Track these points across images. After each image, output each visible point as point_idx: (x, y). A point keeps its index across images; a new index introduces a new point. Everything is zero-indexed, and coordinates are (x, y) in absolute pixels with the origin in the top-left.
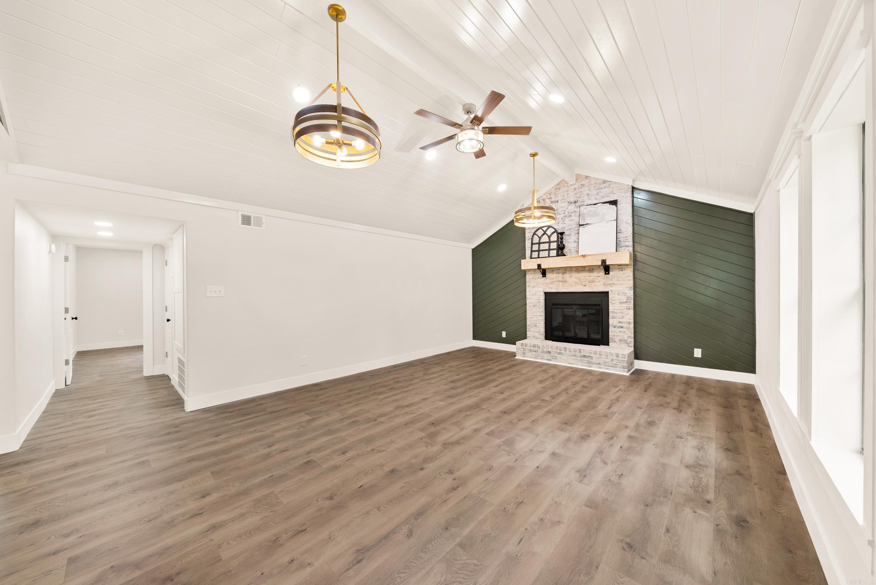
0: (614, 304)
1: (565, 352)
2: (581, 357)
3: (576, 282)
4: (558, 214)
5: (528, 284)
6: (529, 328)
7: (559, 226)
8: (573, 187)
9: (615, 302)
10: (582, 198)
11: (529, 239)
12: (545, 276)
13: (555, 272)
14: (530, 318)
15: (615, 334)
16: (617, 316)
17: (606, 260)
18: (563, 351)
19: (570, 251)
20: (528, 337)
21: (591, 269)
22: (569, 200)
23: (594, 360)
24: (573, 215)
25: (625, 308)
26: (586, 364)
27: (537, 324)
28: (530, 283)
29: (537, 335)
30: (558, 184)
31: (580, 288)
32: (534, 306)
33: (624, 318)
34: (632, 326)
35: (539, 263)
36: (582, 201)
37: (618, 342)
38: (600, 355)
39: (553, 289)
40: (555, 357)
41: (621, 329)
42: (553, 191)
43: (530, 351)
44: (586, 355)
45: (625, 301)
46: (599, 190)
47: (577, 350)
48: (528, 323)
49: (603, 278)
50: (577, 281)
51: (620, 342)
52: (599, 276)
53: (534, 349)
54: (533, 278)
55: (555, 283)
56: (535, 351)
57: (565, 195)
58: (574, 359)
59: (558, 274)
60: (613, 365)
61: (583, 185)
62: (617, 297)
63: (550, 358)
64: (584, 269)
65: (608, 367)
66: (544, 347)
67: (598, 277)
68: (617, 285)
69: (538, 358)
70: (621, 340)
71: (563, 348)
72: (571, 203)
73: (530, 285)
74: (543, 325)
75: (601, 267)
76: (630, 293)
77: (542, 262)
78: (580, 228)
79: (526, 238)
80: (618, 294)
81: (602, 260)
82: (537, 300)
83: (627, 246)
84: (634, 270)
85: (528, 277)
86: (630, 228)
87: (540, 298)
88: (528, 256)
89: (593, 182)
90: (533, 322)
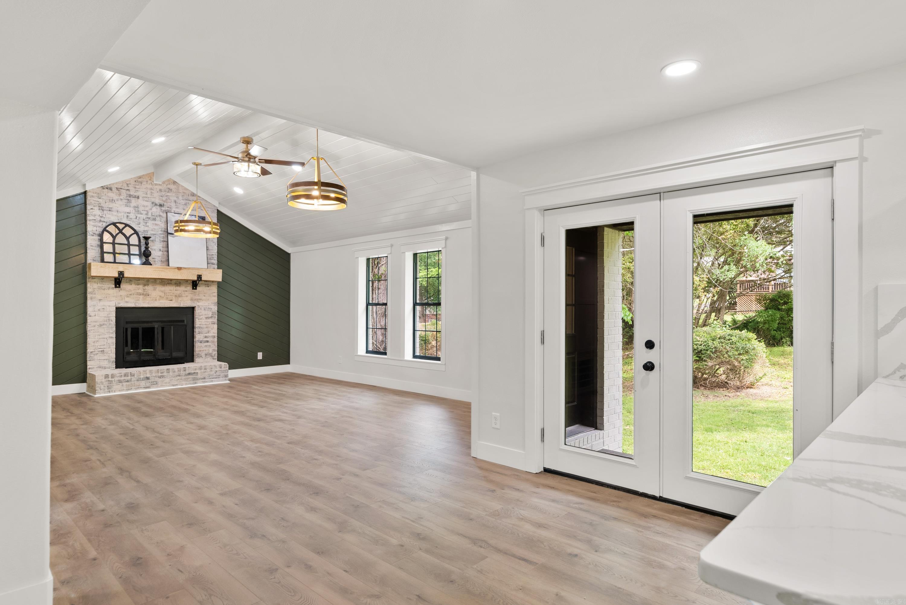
0: (201, 319)
1: (168, 374)
2: (186, 375)
3: (160, 296)
4: (139, 212)
5: (91, 296)
6: (92, 356)
7: (140, 227)
8: (159, 187)
9: (201, 317)
10: (169, 204)
11: (93, 234)
12: (119, 287)
13: (133, 283)
14: (94, 342)
15: (201, 349)
16: (203, 331)
17: (201, 275)
18: (165, 374)
19: (154, 260)
20: (90, 368)
21: (178, 283)
22: (153, 200)
23: (199, 376)
24: (158, 219)
25: (211, 323)
26: (191, 382)
27: (104, 349)
28: (95, 294)
29: (105, 363)
30: (140, 177)
31: (165, 303)
32: (101, 325)
33: (210, 333)
34: (216, 339)
35: (121, 270)
36: (169, 206)
37: (203, 356)
38: (205, 369)
39: (130, 303)
40: (155, 383)
41: (206, 344)
42: (133, 182)
43: (120, 382)
44: (190, 372)
45: (210, 316)
46: (187, 202)
48: (90, 349)
49: (191, 293)
50: (162, 294)
51: (205, 356)
52: (187, 291)
53: (126, 378)
54: (98, 290)
55: (133, 296)
56: (128, 381)
57: (148, 193)
58: (178, 379)
59: (138, 285)
60: (216, 376)
61: (170, 190)
62: (203, 312)
63: (148, 385)
64: (170, 282)
65: (212, 380)
66: (140, 373)
67: (185, 291)
68: (203, 300)
69: (131, 389)
70: (207, 354)
71: (165, 370)
72: (156, 205)
73: (94, 298)
74: (114, 350)
75: (189, 282)
76: (215, 308)
77: (126, 269)
78: (169, 237)
79: (90, 230)
80: (203, 309)
81: (198, 275)
82: (105, 317)
83: (213, 264)
84: (218, 286)
85: (91, 286)
86: (216, 247)
87: (109, 315)
88: (93, 257)
89: (181, 190)
90: (99, 347)
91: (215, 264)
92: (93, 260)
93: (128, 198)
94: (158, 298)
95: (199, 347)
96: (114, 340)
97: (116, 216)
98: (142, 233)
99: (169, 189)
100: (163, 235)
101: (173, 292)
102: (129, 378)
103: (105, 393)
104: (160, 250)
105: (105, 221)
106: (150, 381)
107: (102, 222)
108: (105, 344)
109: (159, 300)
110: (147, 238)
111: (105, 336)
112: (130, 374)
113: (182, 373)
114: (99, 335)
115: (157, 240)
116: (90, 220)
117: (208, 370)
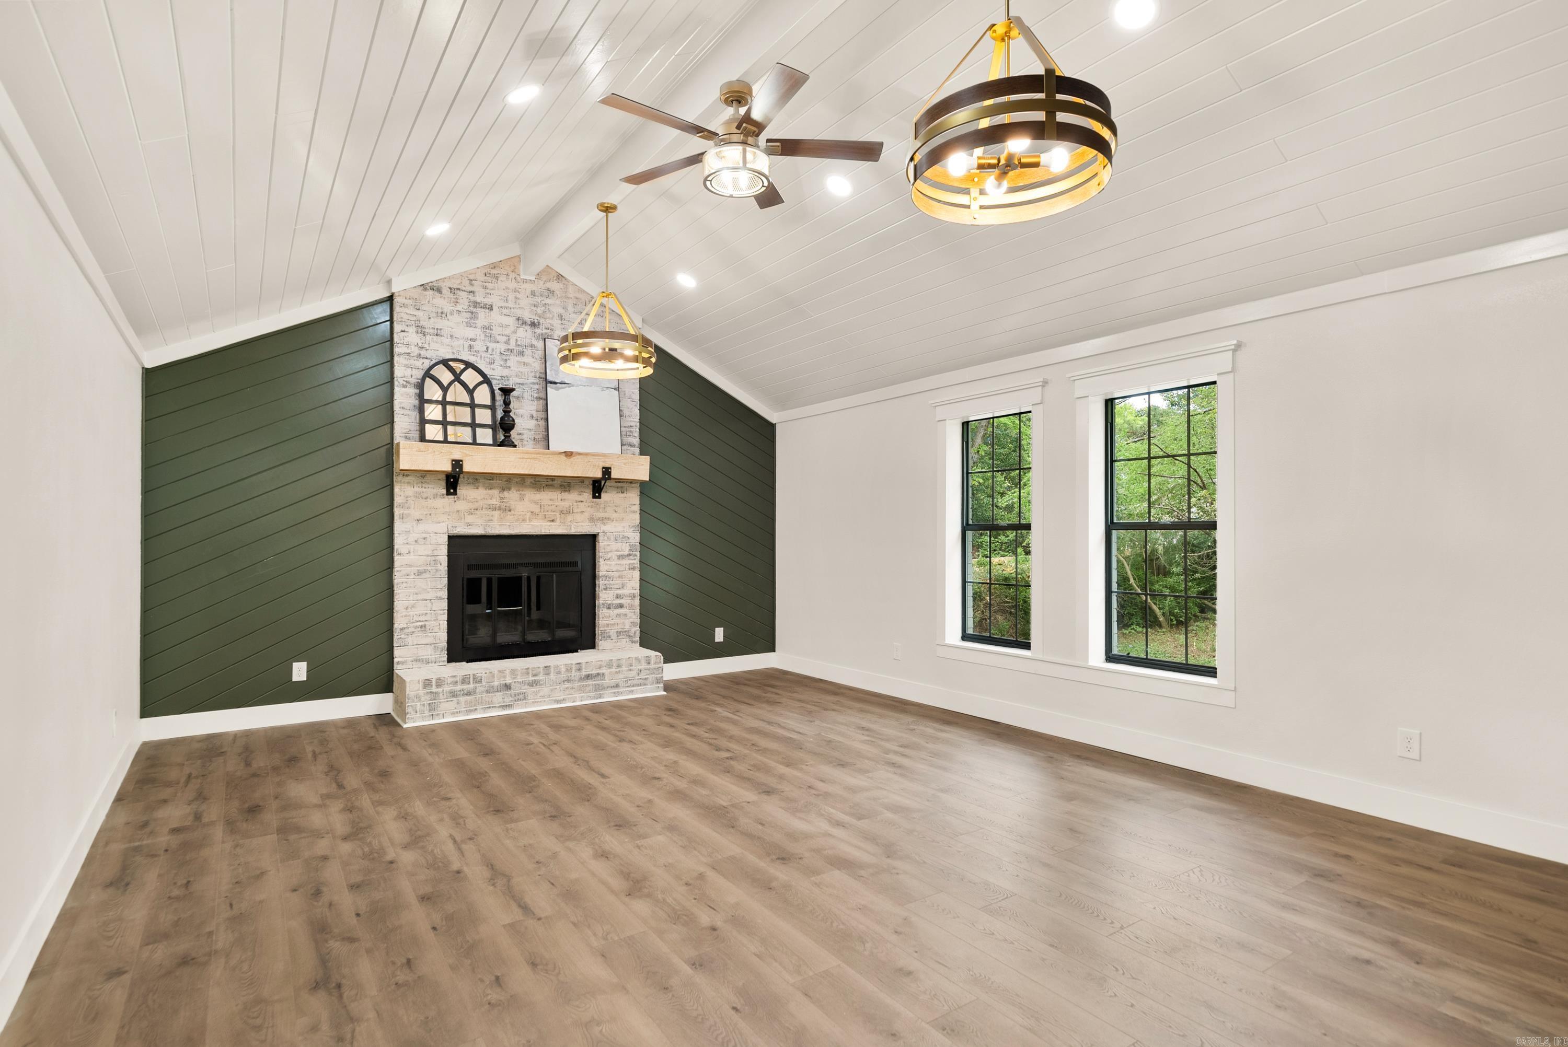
0: (609, 559)
2: (581, 679)
3: (532, 512)
4: (493, 339)
5: (402, 512)
6: (403, 636)
7: (493, 369)
8: (529, 287)
10: (548, 321)
11: (405, 383)
12: (455, 493)
13: (481, 484)
14: (407, 608)
15: (608, 622)
16: (614, 584)
17: (610, 468)
18: (541, 677)
19: (520, 437)
20: (398, 663)
21: (565, 484)
22: (519, 313)
23: (607, 681)
24: (528, 352)
25: (627, 567)
26: (591, 694)
28: (409, 508)
29: (427, 653)
30: (494, 266)
31: (541, 525)
32: (420, 573)
33: (625, 588)
34: (637, 602)
35: (457, 457)
36: (549, 326)
37: (614, 635)
38: (619, 666)
39: (476, 527)
40: (521, 696)
41: (619, 611)
42: (480, 277)
43: (453, 696)
44: (590, 673)
45: (626, 553)
47: (574, 667)
48: (399, 622)
49: (590, 504)
50: (536, 509)
51: (618, 636)
52: (582, 502)
53: (465, 687)
54: (416, 497)
55: (482, 512)
56: (468, 694)
57: (510, 298)
59: (491, 489)
60: (640, 681)
61: (551, 292)
62: (614, 546)
63: (508, 701)
64: (551, 482)
65: (633, 688)
66: (493, 676)
67: (579, 502)
68: (613, 521)
69: (476, 709)
70: (620, 632)
71: (541, 670)
72: (524, 323)
73: (408, 516)
74: (444, 625)
75: (587, 482)
76: (635, 537)
77: (467, 455)
78: (548, 388)
79: (399, 376)
80: (612, 538)
81: (603, 468)
82: (428, 556)
83: (631, 445)
84: (640, 492)
85: (403, 492)
86: (637, 411)
87: (435, 551)
88: (405, 431)
89: (572, 293)
90: (416, 618)
91: (635, 446)
92: (406, 437)
93: (472, 309)
94: (528, 515)
95: (605, 619)
96: (444, 605)
97: (448, 345)
98: (498, 382)
99: (549, 290)
100: (537, 387)
101: (557, 504)
102: (471, 686)
103: (423, 718)
104: (532, 417)
105: (428, 357)
106: (512, 692)
107: (423, 358)
108: (429, 612)
109: (530, 520)
110: (506, 392)
111: (428, 596)
112: (474, 679)
113: (575, 674)
114: (416, 594)
115: (525, 395)
116: (399, 355)
117: (624, 668)
